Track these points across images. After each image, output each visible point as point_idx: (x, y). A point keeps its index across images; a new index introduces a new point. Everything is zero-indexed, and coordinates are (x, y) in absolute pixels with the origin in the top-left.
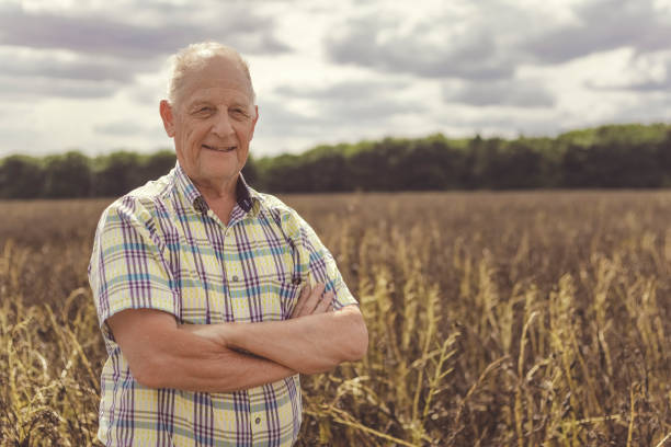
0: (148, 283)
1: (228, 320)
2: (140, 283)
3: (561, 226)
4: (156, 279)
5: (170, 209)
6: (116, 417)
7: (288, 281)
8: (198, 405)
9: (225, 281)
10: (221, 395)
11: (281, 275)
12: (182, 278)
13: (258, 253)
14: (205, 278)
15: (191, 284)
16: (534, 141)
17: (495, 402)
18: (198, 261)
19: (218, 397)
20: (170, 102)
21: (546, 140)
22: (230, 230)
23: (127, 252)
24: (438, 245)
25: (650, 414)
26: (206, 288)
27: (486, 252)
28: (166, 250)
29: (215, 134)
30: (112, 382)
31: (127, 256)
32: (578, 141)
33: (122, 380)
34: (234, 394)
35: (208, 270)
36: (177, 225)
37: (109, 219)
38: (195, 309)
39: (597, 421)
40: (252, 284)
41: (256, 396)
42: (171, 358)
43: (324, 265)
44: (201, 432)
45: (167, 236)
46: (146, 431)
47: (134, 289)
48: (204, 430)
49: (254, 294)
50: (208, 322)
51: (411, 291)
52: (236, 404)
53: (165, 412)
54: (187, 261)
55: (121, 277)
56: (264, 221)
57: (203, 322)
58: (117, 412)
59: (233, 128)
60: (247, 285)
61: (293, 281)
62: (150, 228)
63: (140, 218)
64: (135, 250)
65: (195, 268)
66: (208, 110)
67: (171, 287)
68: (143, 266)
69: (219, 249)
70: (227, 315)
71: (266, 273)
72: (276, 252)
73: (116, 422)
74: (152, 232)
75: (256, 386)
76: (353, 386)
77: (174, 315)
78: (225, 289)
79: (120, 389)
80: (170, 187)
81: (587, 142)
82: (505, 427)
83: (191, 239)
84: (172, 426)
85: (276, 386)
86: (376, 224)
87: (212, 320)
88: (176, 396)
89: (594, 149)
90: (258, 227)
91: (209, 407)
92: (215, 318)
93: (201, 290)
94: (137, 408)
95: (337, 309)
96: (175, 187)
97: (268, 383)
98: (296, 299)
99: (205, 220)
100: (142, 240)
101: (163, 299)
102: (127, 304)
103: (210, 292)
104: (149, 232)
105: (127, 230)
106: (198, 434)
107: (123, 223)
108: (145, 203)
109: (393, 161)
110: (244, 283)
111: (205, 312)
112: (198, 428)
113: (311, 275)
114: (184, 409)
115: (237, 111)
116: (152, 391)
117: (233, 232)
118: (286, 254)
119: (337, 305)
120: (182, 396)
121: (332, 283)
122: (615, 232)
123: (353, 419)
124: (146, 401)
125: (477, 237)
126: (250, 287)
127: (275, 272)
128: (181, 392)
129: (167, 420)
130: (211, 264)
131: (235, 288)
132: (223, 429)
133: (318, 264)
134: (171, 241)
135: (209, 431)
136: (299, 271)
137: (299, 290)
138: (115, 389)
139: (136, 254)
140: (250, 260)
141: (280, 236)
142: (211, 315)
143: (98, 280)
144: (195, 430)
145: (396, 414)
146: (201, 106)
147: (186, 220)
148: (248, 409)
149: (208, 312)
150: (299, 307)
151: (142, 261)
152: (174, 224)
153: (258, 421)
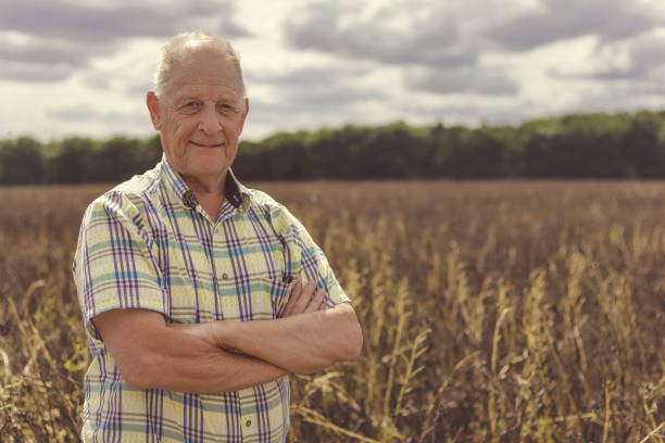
0: (136, 281)
1: (218, 319)
2: (128, 282)
3: (526, 217)
4: (144, 275)
5: (158, 204)
6: (103, 420)
7: (279, 279)
8: (188, 407)
9: (215, 279)
10: (212, 397)
11: (272, 273)
12: (172, 276)
13: (248, 251)
14: (194, 276)
15: (180, 282)
16: (497, 130)
17: (467, 399)
18: (188, 258)
19: (208, 399)
20: (157, 94)
21: (509, 129)
22: (219, 226)
23: (113, 250)
24: (403, 236)
25: (624, 412)
26: (196, 287)
27: (453, 244)
28: (155, 246)
29: (202, 130)
30: (99, 384)
31: (114, 254)
32: (542, 131)
33: (109, 381)
34: (225, 396)
35: (197, 268)
36: (165, 221)
37: (94, 214)
38: (184, 308)
39: (572, 419)
40: (242, 282)
41: (246, 396)
42: (160, 358)
43: (316, 262)
44: (190, 434)
45: (155, 232)
46: (134, 433)
47: (122, 289)
48: (193, 433)
49: (244, 293)
50: (198, 321)
51: (379, 285)
52: (226, 406)
53: (153, 414)
54: (176, 258)
55: (108, 275)
56: (254, 217)
57: (192, 321)
58: (104, 415)
59: (220, 124)
60: (237, 283)
61: (284, 279)
62: (137, 224)
63: (127, 213)
64: (122, 247)
65: (184, 266)
66: (195, 105)
67: (160, 284)
68: (131, 264)
69: (207, 245)
70: (217, 315)
71: (257, 272)
72: (266, 249)
73: (102, 424)
74: (140, 228)
75: (247, 387)
76: (323, 382)
77: (163, 315)
78: (215, 287)
79: (108, 391)
80: (157, 182)
81: (550, 131)
82: (478, 424)
83: (179, 235)
84: (161, 429)
85: (267, 387)
86: (338, 214)
87: (201, 320)
88: (164, 398)
89: (557, 139)
90: (248, 224)
91: (199, 410)
92: (204, 317)
93: (190, 288)
94: (124, 410)
95: (330, 307)
96: (162, 182)
97: (259, 384)
98: (287, 298)
99: (193, 215)
100: (129, 236)
101: (152, 298)
102: (114, 303)
103: (200, 290)
104: (136, 227)
105: (113, 226)
106: (188, 437)
107: (109, 219)
108: (132, 197)
109: (354, 149)
110: (234, 281)
111: (194, 311)
112: (188, 431)
113: (303, 273)
114: (173, 411)
115: (224, 107)
116: (140, 393)
117: (221, 229)
118: (277, 251)
119: (330, 304)
120: (171, 397)
121: (323, 281)
122: (582, 224)
123: (322, 417)
124: (133, 403)
125: (443, 228)
126: (240, 285)
127: (266, 270)
128: (170, 393)
129: (156, 423)
130: (200, 261)
131: (223, 286)
132: (213, 432)
133: (310, 261)
134: (159, 236)
135: (199, 434)
136: (290, 269)
137: (290, 288)
138: (103, 390)
139: (123, 251)
140: (240, 257)
141: (270, 233)
142: (201, 314)
143: (82, 276)
144: (185, 433)
145: (367, 412)
146: (187, 102)
147: (174, 216)
148: (239, 412)
149: (198, 311)
150: (291, 305)
151: (130, 259)
152: (162, 220)
153: (248, 423)
